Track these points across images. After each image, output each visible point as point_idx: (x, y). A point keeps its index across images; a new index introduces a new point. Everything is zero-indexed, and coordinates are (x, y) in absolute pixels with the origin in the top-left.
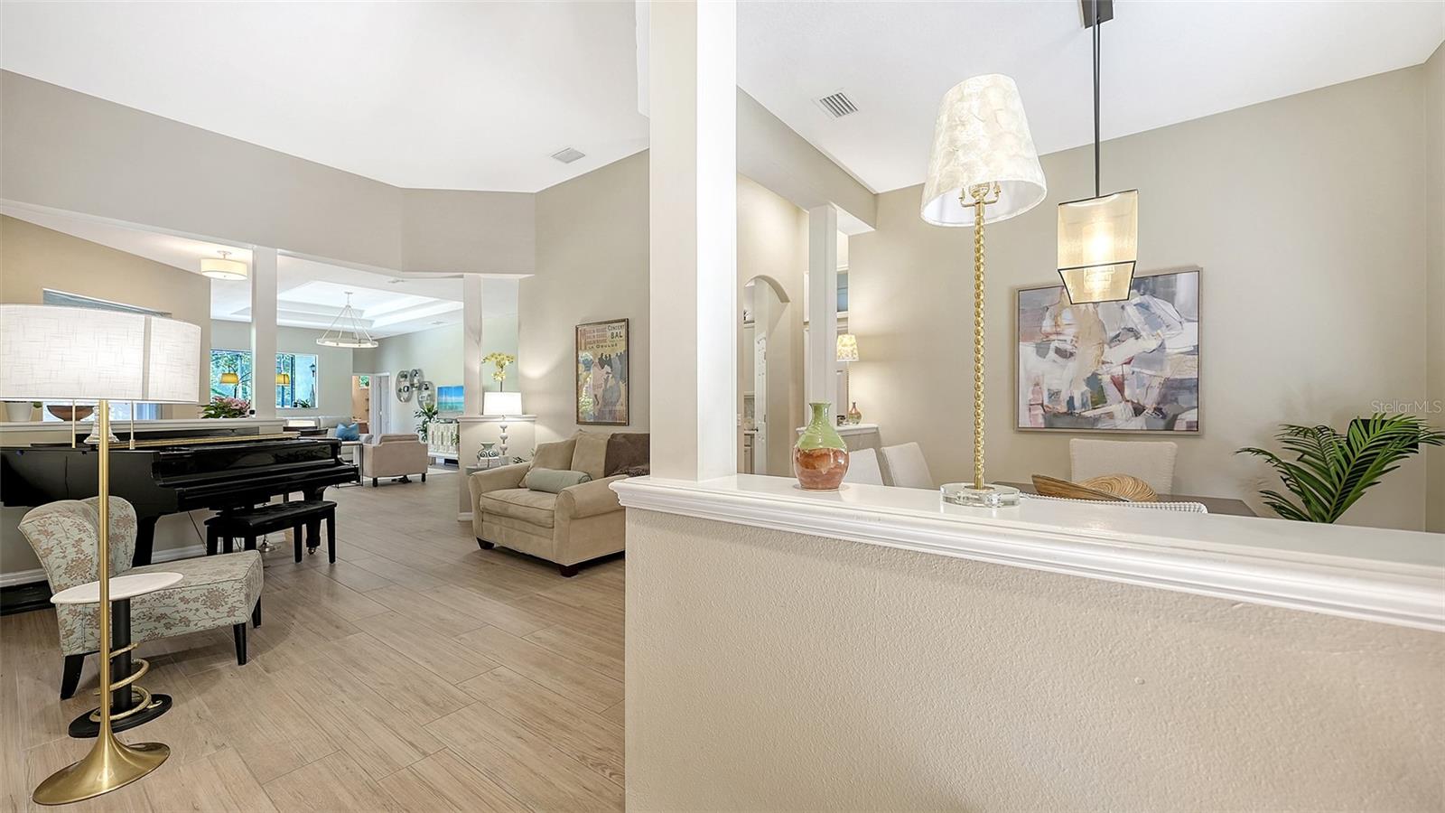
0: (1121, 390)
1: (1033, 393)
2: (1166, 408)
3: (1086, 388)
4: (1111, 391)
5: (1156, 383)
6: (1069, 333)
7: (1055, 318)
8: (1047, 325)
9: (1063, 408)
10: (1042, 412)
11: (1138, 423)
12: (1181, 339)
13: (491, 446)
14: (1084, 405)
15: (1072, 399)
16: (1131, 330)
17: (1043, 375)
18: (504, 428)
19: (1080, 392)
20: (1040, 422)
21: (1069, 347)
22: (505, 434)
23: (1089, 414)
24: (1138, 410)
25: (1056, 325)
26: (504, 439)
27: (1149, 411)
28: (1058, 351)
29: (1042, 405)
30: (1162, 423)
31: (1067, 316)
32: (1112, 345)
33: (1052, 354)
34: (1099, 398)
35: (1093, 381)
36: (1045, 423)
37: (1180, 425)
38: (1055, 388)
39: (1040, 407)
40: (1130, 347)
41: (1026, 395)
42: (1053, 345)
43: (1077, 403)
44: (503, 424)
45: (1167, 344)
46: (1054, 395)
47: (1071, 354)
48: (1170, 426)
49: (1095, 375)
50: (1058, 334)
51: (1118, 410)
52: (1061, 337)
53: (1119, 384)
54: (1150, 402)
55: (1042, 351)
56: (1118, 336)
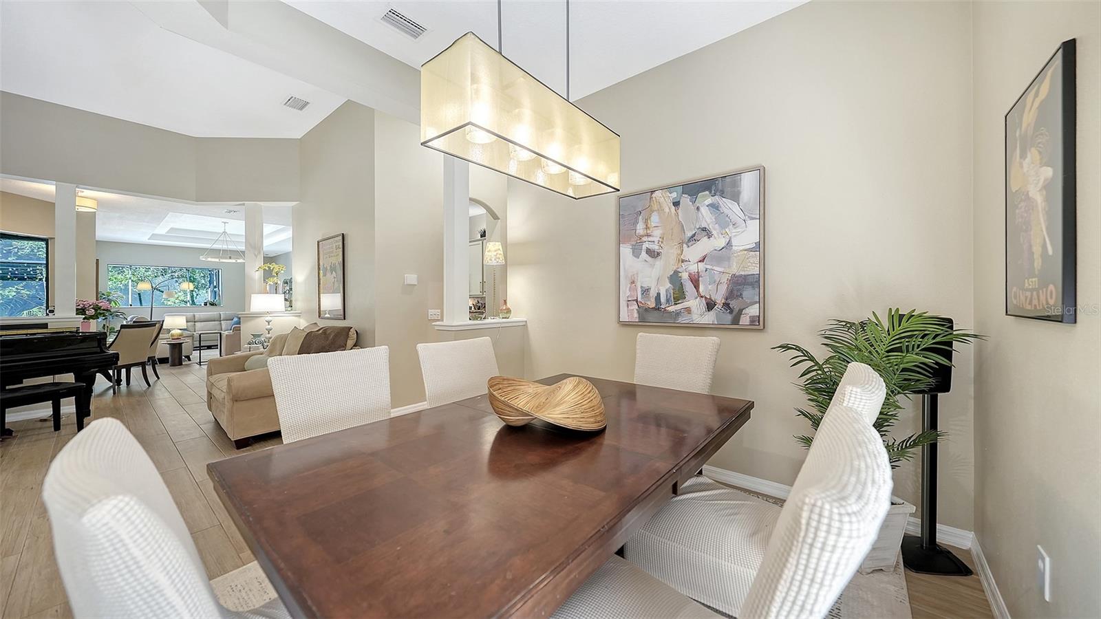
0: (697, 287)
1: (630, 291)
2: (733, 304)
3: (670, 285)
4: (689, 287)
5: (725, 278)
6: (657, 233)
7: (646, 222)
8: (640, 229)
9: (652, 304)
10: (637, 307)
11: (710, 318)
12: (746, 236)
13: (259, 336)
14: (668, 301)
15: (659, 294)
16: (704, 229)
17: (637, 274)
18: (269, 322)
19: (665, 288)
20: (635, 316)
21: (655, 247)
22: (269, 327)
23: (672, 309)
24: (710, 306)
25: (647, 228)
26: (269, 331)
27: (719, 306)
28: (649, 252)
29: (637, 301)
30: (729, 317)
31: (655, 219)
32: (690, 244)
33: (644, 254)
34: (679, 295)
35: (675, 278)
36: (639, 317)
37: (744, 320)
38: (646, 285)
39: (635, 302)
40: (704, 246)
41: (625, 292)
42: (645, 246)
43: (663, 299)
44: (268, 319)
45: (734, 242)
46: (646, 291)
47: (658, 254)
48: (736, 321)
49: (676, 273)
50: (648, 235)
51: (694, 303)
52: (650, 239)
53: (695, 281)
54: (719, 298)
55: (636, 253)
56: (694, 235)
